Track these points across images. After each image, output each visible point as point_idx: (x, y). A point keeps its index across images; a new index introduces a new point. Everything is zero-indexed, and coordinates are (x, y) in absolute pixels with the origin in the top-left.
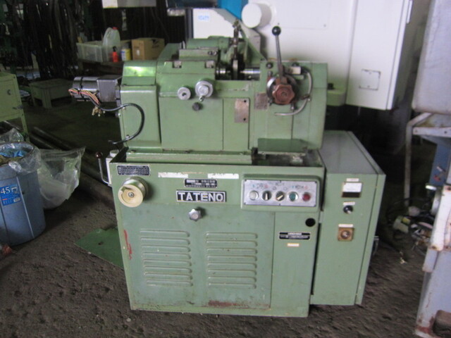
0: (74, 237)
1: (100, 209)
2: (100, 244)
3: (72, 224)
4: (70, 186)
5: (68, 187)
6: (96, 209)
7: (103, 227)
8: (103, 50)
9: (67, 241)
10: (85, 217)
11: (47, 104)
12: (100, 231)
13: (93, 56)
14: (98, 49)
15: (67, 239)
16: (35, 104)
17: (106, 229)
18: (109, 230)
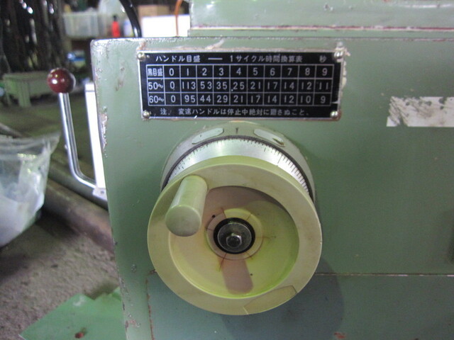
0: (26, 313)
1: (86, 249)
2: (78, 336)
3: (26, 284)
4: (26, 206)
5: (20, 208)
6: (78, 250)
7: (89, 288)
8: (99, 19)
9: (8, 324)
10: (55, 266)
11: (24, 102)
12: (81, 301)
13: (85, 28)
14: (92, 18)
15: (8, 319)
16: (9, 102)
17: (94, 295)
18: (99, 299)
